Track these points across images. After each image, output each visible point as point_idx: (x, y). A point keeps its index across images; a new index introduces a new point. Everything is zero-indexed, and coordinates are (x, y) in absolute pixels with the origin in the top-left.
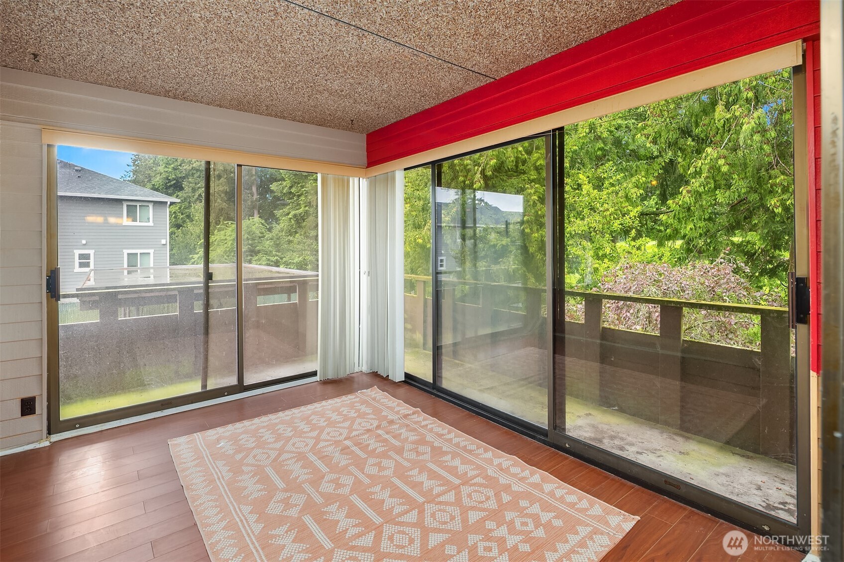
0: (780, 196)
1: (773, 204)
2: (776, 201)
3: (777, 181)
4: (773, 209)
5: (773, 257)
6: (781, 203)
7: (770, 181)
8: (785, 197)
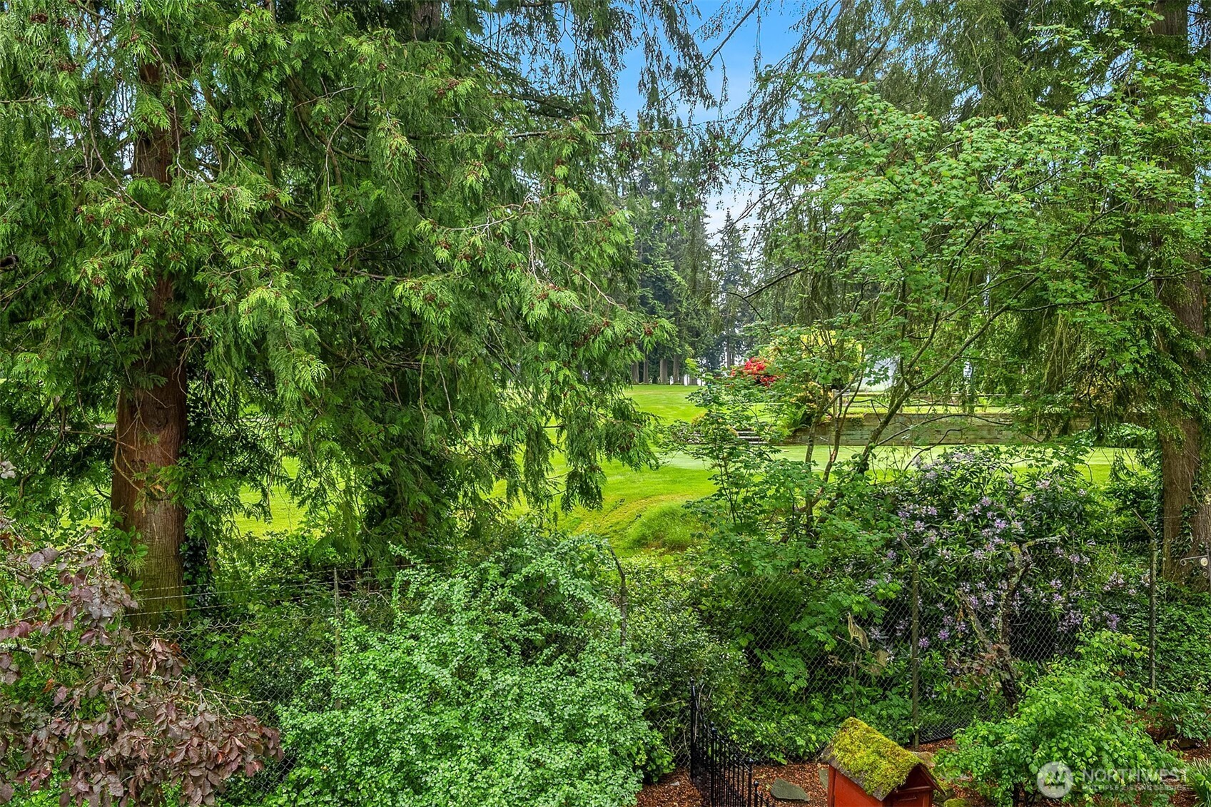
0: (106, 254)
1: (90, 272)
2: (96, 266)
3: (102, 210)
4: (88, 289)
5: (80, 426)
6: (109, 274)
7: (84, 208)
8: (120, 257)
